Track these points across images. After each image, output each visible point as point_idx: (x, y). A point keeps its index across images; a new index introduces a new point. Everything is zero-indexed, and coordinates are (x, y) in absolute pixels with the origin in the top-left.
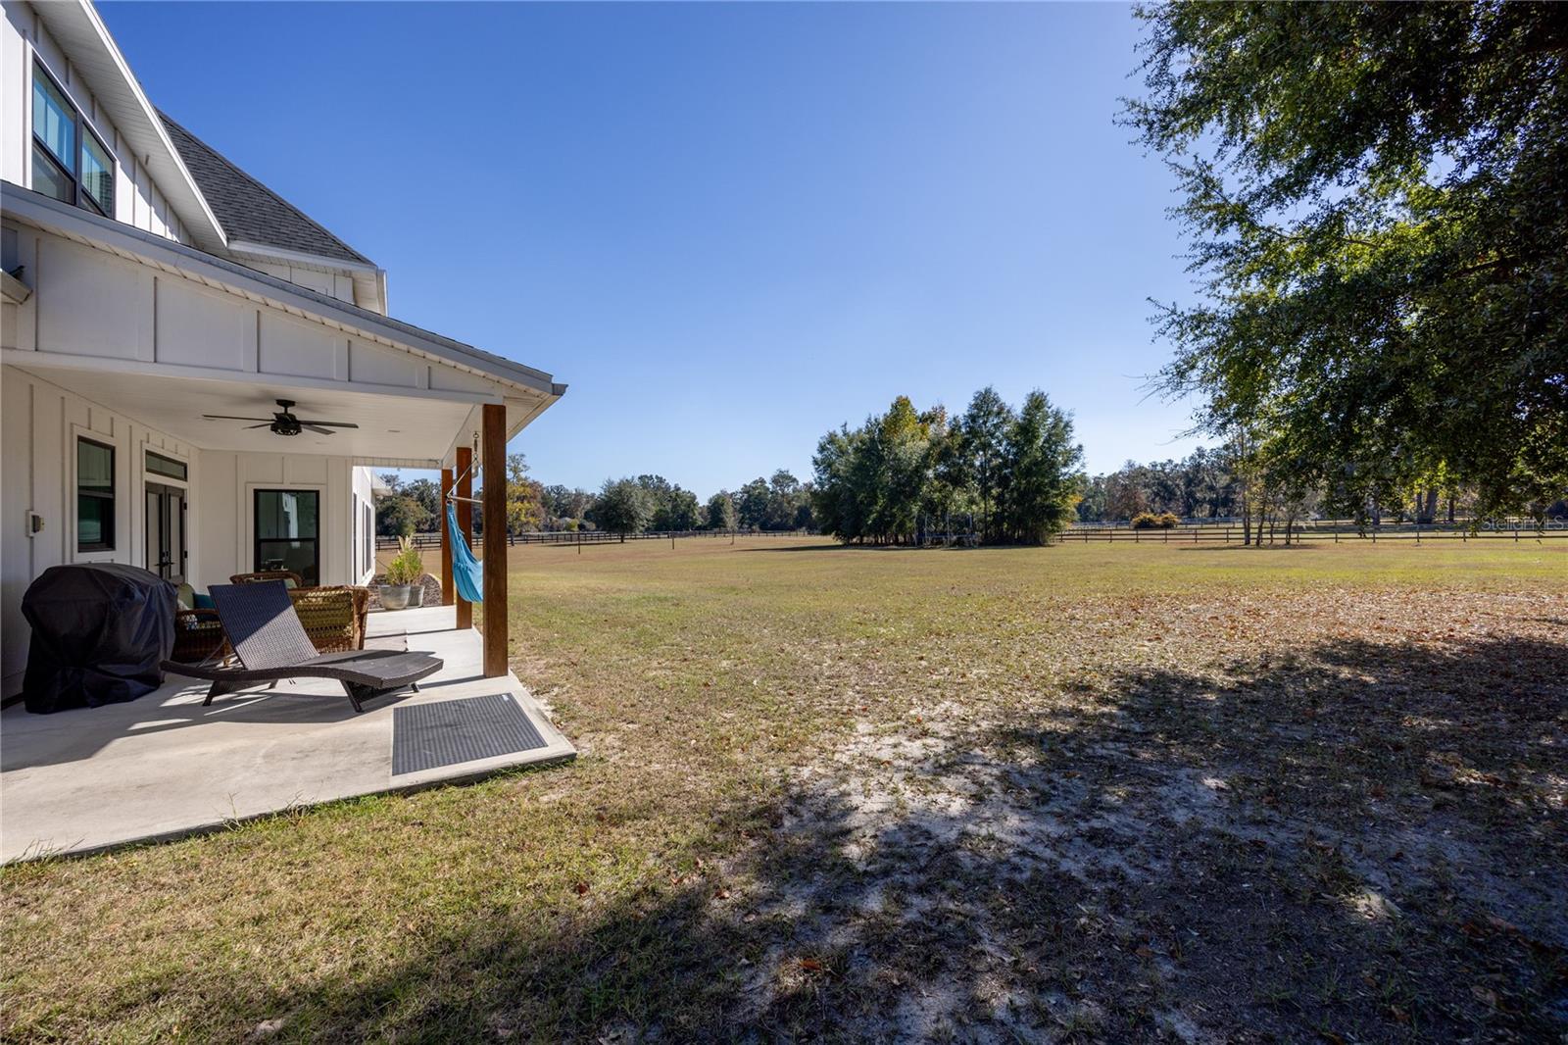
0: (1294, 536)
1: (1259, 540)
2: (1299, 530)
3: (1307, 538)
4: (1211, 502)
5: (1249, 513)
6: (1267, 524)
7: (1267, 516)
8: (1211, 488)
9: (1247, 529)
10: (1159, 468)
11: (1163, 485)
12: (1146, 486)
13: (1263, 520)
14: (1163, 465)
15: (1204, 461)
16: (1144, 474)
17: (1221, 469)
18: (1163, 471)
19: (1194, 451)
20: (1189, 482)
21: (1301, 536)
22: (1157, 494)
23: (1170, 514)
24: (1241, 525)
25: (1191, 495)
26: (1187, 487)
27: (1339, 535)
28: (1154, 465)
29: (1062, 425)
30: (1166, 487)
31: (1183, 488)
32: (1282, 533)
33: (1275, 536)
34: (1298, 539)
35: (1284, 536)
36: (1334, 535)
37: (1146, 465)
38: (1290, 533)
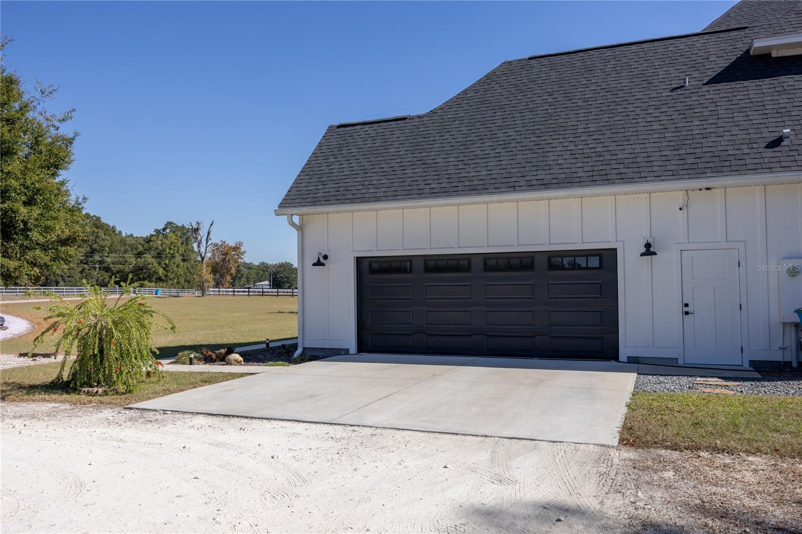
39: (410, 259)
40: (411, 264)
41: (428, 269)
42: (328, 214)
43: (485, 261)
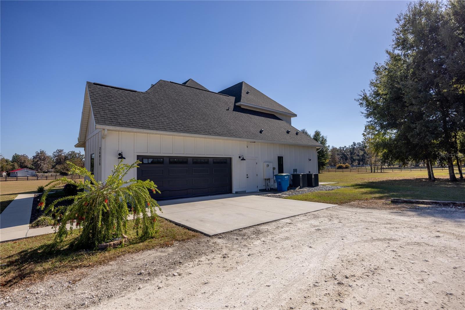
0: (383, 170)
1: (374, 171)
2: (384, 168)
3: (386, 171)
4: (358, 160)
5: (372, 164)
6: (376, 167)
7: (376, 165)
8: (358, 155)
9: (371, 168)
10: (342, 149)
11: (343, 154)
12: (338, 155)
13: (375, 166)
14: (343, 148)
15: (356, 147)
16: (337, 151)
17: (361, 149)
18: (343, 150)
19: (352, 144)
20: (351, 154)
21: (384, 170)
22: (342, 157)
23: (347, 164)
24: (370, 167)
25: (352, 158)
26: (351, 155)
27: (393, 170)
28: (341, 148)
29: (324, 140)
30: (344, 155)
31: (350, 155)
32: (380, 169)
33: (378, 170)
34: (384, 171)
35: (380, 170)
36: (392, 170)
37: (338, 148)
38: (382, 169)
39: (163, 157)
40: (163, 160)
41: (171, 162)
42: (119, 131)
43: (193, 160)
